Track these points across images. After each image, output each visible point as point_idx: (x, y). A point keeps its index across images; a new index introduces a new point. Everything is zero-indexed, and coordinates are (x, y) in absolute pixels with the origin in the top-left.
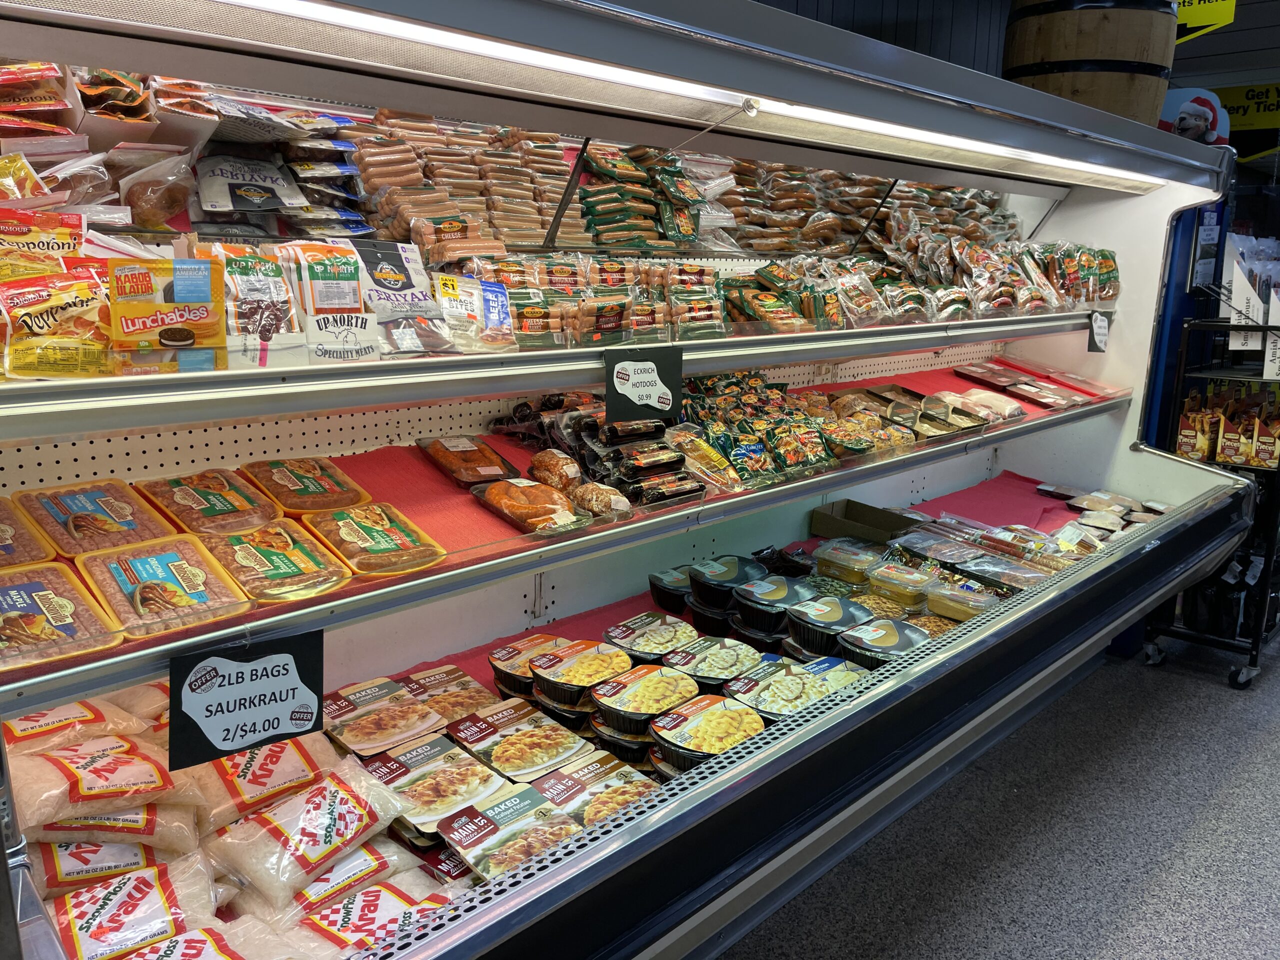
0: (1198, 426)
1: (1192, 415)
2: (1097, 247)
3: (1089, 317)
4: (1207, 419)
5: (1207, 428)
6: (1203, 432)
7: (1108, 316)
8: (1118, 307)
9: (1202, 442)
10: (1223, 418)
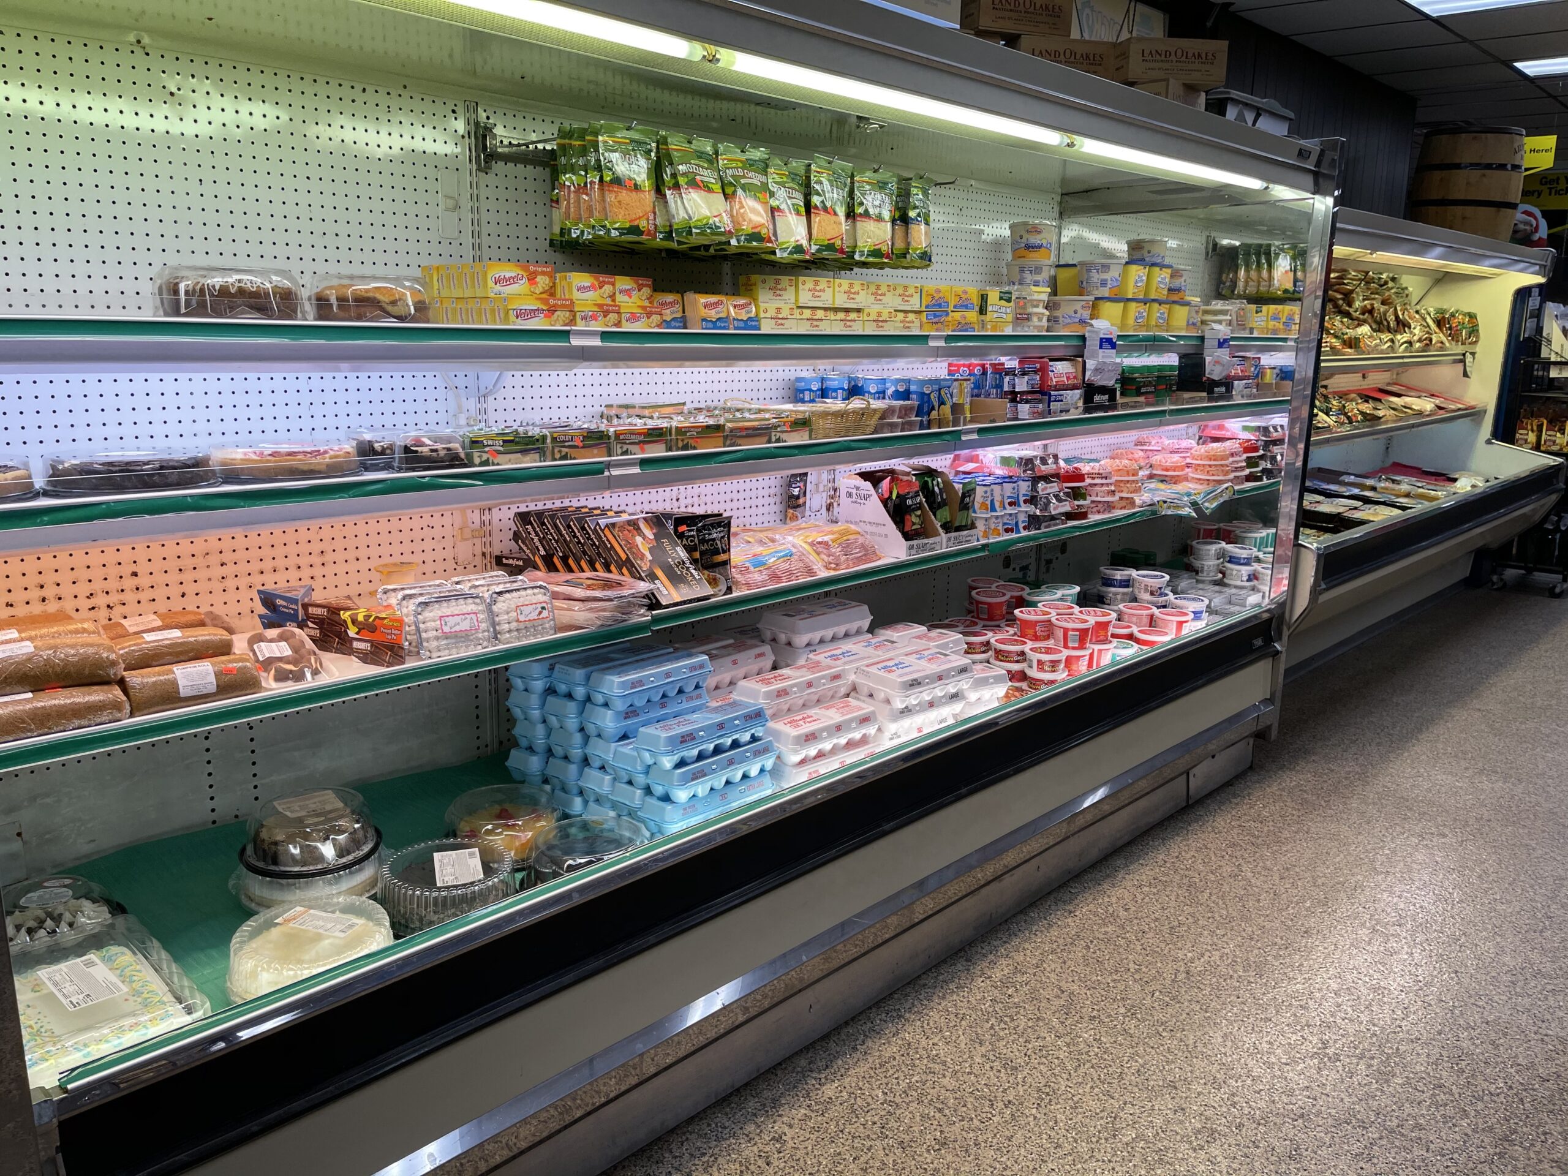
0: (1529, 427)
1: (1525, 421)
2: (1466, 310)
3: (1464, 355)
4: (1535, 422)
5: (1535, 428)
6: (1532, 431)
7: (1473, 354)
8: (1478, 349)
9: (1532, 437)
10: (1545, 422)
